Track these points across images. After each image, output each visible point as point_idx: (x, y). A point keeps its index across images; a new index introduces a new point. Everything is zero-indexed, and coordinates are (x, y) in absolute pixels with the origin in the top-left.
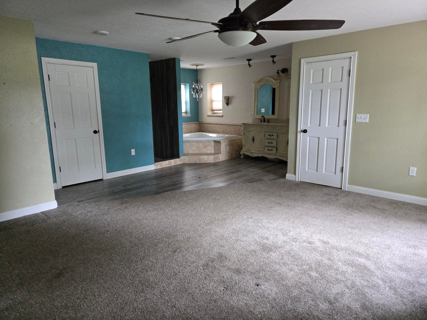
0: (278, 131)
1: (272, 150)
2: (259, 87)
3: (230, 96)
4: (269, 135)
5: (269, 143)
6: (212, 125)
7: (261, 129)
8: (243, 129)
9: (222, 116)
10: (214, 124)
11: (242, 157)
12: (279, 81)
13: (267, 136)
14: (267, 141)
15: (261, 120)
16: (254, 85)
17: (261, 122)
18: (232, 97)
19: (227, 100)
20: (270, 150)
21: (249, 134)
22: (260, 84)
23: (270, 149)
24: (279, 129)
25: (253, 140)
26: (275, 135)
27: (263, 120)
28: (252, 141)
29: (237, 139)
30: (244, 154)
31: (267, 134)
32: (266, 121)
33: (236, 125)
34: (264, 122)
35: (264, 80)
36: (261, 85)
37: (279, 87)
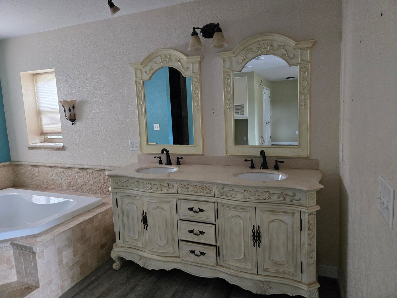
0: (219, 200)
1: (203, 254)
2: (146, 77)
3: (78, 99)
4: (191, 209)
5: (191, 231)
6: (41, 169)
7: (165, 190)
8: (114, 188)
9: (63, 148)
10: (46, 166)
11: (116, 266)
12: (198, 58)
13: (185, 213)
14: (185, 227)
15: (160, 158)
16: (133, 71)
17: (161, 163)
18: (83, 102)
19: (70, 110)
20: (197, 252)
21: (131, 203)
22: (147, 69)
23: (198, 249)
24: (221, 194)
25: (145, 221)
26: (209, 209)
27: (164, 158)
28: (141, 224)
29: (99, 216)
30: (121, 259)
31: (184, 207)
32: (173, 159)
33: (98, 169)
34: (169, 163)
35: (159, 58)
36: (152, 72)
37: (200, 75)
